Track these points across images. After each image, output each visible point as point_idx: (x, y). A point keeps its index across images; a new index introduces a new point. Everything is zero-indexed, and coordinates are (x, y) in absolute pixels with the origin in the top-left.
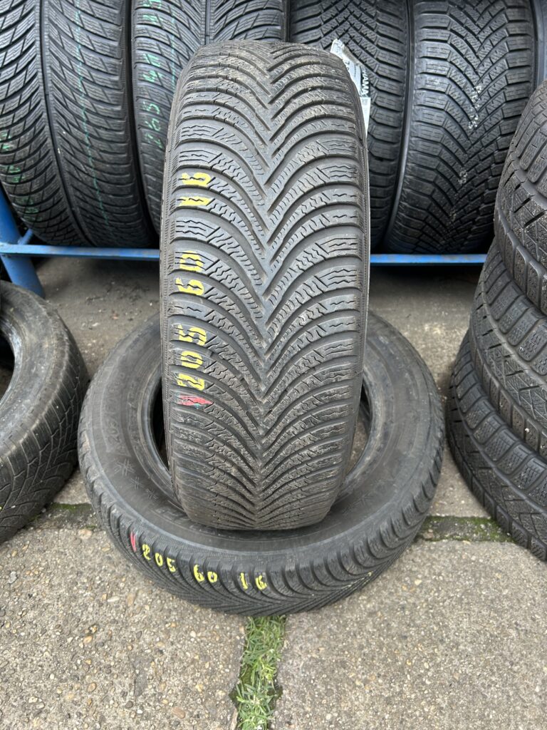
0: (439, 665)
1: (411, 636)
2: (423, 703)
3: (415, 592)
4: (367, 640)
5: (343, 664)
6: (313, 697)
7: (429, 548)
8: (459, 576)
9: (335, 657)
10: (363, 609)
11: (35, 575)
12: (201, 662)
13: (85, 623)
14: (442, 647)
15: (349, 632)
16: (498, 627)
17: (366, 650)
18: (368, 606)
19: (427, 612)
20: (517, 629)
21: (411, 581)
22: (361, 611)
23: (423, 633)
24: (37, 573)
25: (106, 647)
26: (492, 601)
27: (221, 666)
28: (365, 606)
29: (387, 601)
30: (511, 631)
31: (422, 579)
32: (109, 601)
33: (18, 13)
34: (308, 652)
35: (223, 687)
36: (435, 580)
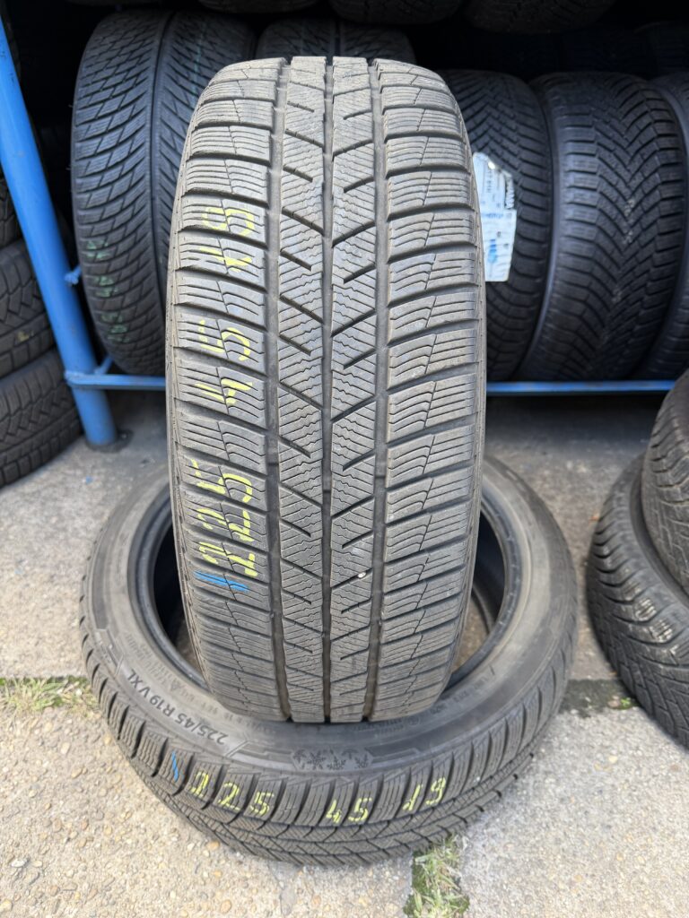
0: (655, 859)
1: (616, 825)
2: (645, 907)
3: (612, 771)
4: (565, 833)
5: (540, 863)
6: (509, 906)
7: (619, 717)
8: (661, 750)
9: (527, 855)
10: (552, 794)
12: (361, 869)
14: (655, 836)
15: (541, 824)
17: (564, 845)
18: (558, 790)
19: (630, 795)
21: (605, 758)
22: (550, 797)
23: (629, 820)
27: (387, 873)
28: (554, 791)
29: (580, 783)
31: (617, 755)
33: (126, 113)
34: (493, 850)
35: (393, 899)
36: (633, 756)
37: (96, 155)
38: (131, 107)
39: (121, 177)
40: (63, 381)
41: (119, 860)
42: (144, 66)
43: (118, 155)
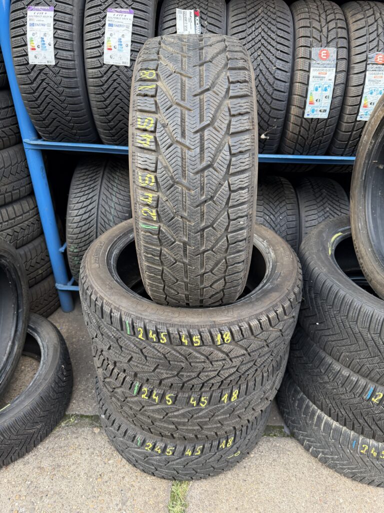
1: (248, 480)
2: (252, 510)
6: (203, 507)
8: (271, 453)
9: (213, 489)
12: (152, 491)
13: (98, 472)
16: (287, 477)
17: (227, 486)
19: (256, 469)
23: (253, 479)
24: (74, 448)
25: (108, 483)
30: (293, 478)
32: (109, 462)
33: (89, 202)
34: (201, 487)
35: (162, 502)
36: (260, 454)
37: (76, 216)
38: (91, 200)
39: (85, 225)
40: (54, 286)
41: (65, 483)
42: (96, 184)
43: (85, 216)
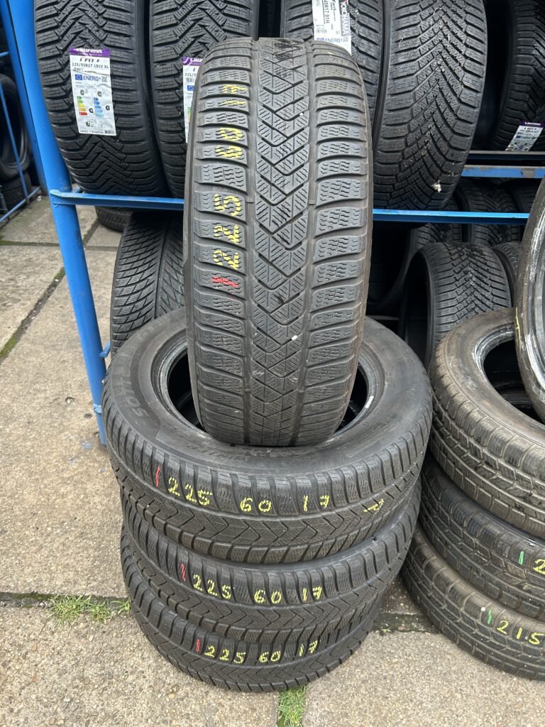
1: (391, 697)
3: (393, 667)
4: (362, 699)
7: (402, 636)
11: (131, 651)
12: (250, 712)
13: (169, 684)
14: (411, 705)
15: (349, 694)
16: (449, 692)
18: (362, 676)
19: (401, 681)
20: (461, 693)
21: (390, 659)
22: (357, 679)
23: (399, 695)
24: (132, 649)
25: (185, 701)
26: (445, 674)
27: (264, 716)
28: (359, 676)
29: (375, 673)
30: (457, 694)
31: (398, 658)
36: (407, 659)
38: (146, 281)
41: (121, 701)
43: (137, 306)
